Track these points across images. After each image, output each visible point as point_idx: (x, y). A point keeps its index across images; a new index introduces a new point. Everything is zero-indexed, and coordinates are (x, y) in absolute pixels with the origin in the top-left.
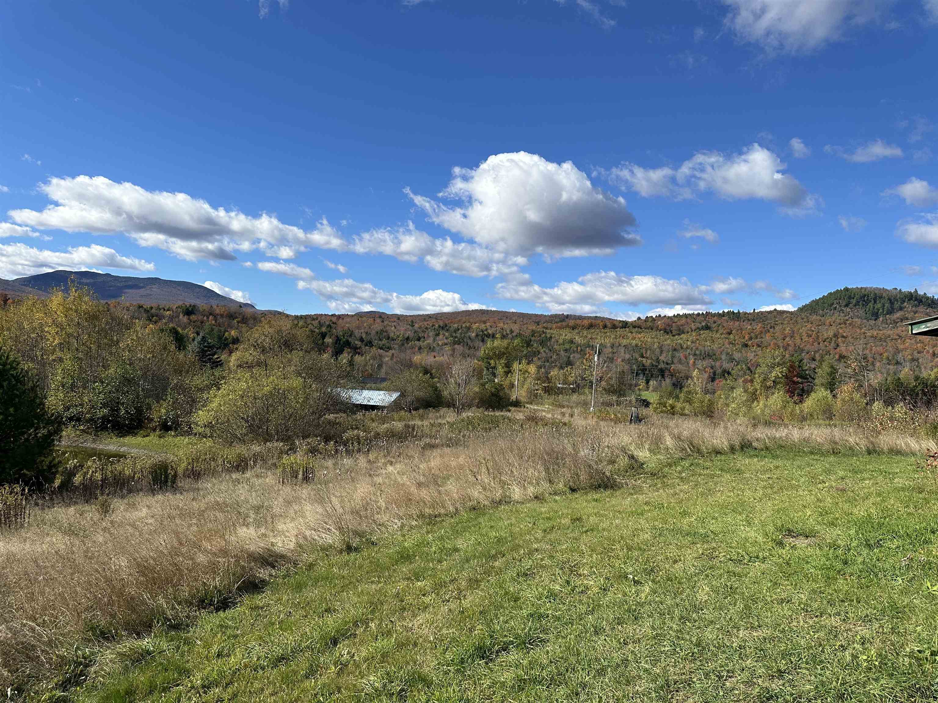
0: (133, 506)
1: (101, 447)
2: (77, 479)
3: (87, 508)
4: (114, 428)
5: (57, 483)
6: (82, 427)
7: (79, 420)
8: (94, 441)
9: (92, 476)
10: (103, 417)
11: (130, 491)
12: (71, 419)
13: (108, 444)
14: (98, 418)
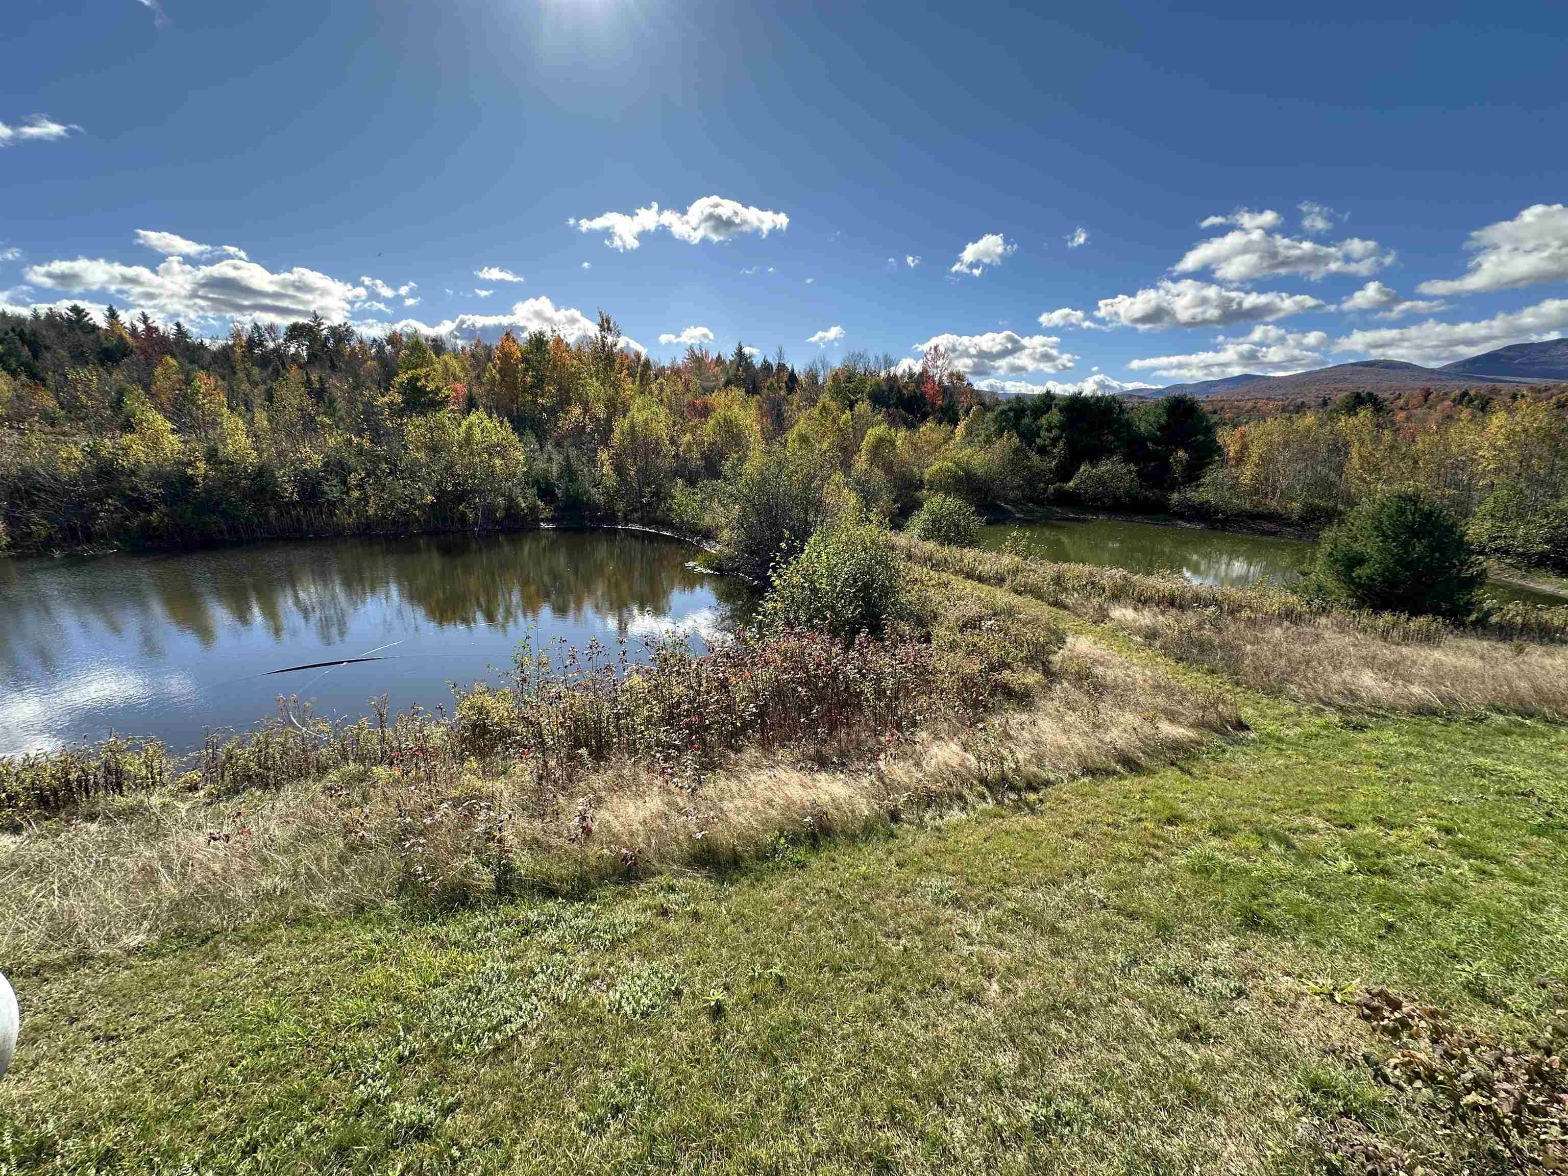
0: (1550, 655)
1: (1532, 585)
2: (1494, 619)
3: (1500, 645)
4: (1555, 566)
5: (1473, 617)
6: (1508, 561)
7: (1507, 553)
8: (1523, 577)
9: (1512, 618)
10: (1541, 554)
11: (1552, 641)
12: (1496, 550)
13: (1543, 584)
14: (1534, 554)
